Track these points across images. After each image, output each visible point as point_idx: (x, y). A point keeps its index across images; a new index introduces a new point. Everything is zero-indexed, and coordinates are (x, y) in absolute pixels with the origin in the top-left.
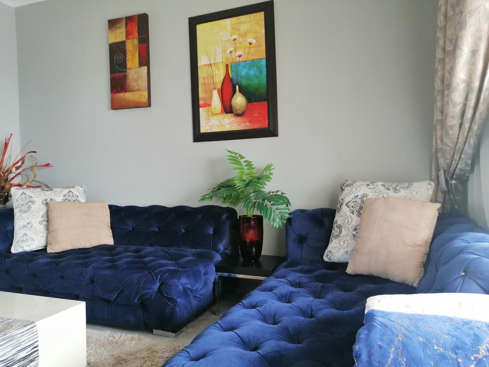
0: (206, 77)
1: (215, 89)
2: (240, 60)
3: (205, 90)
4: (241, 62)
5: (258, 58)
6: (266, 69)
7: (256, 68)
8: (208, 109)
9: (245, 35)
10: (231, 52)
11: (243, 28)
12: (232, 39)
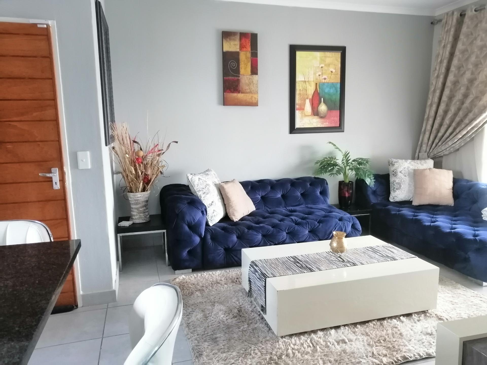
0: (302, 89)
1: (307, 98)
2: (325, 82)
3: (301, 98)
4: (325, 83)
5: (336, 82)
6: (339, 90)
7: (334, 88)
8: (302, 112)
9: (329, 65)
10: (319, 75)
11: (328, 60)
12: (320, 66)
